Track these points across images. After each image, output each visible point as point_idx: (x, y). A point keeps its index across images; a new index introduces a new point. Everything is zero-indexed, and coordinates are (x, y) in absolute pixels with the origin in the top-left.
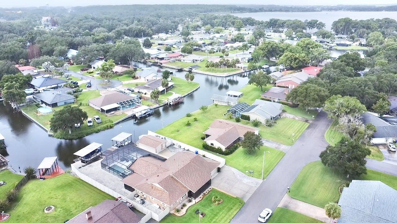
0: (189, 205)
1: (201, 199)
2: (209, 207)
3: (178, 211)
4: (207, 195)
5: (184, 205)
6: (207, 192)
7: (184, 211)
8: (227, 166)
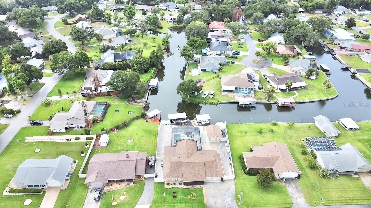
0: (178, 186)
1: (188, 188)
2: (184, 196)
3: (168, 184)
4: (194, 189)
5: (175, 184)
6: (196, 187)
7: (171, 186)
8: (234, 181)
